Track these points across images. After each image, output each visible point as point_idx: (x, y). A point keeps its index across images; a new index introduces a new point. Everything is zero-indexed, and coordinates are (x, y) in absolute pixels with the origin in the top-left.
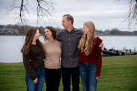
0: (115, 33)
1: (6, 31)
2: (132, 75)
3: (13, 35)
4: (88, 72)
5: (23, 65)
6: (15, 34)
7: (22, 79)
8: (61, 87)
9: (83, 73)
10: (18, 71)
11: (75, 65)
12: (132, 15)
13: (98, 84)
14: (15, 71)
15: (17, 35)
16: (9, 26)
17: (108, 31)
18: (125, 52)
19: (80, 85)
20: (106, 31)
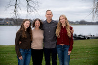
0: (83, 23)
1: (5, 22)
3: (9, 25)
4: (63, 51)
6: (11, 25)
9: (59, 52)
11: (54, 47)
12: (95, 10)
15: (13, 25)
16: (7, 19)
18: (90, 37)
20: (76, 22)
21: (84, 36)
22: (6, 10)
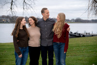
0: (78, 21)
1: (1, 20)
2: (91, 51)
3: (6, 23)
7: (13, 55)
8: (40, 60)
9: (56, 49)
10: (10, 49)
12: (90, 8)
13: (66, 57)
14: (8, 49)
15: (9, 23)
16: (3, 17)
17: (74, 20)
18: (85, 34)
19: (54, 58)
20: (72, 20)
21: (79, 34)
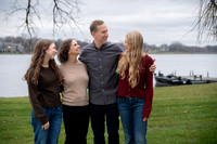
0: (176, 49)
1: (4, 47)
3: (14, 53)
5: (28, 100)
6: (17, 51)
12: (203, 20)
15: (21, 53)
16: (9, 40)
17: (166, 46)
18: (192, 79)
20: (162, 47)
21: (179, 78)
22: (7, 19)
